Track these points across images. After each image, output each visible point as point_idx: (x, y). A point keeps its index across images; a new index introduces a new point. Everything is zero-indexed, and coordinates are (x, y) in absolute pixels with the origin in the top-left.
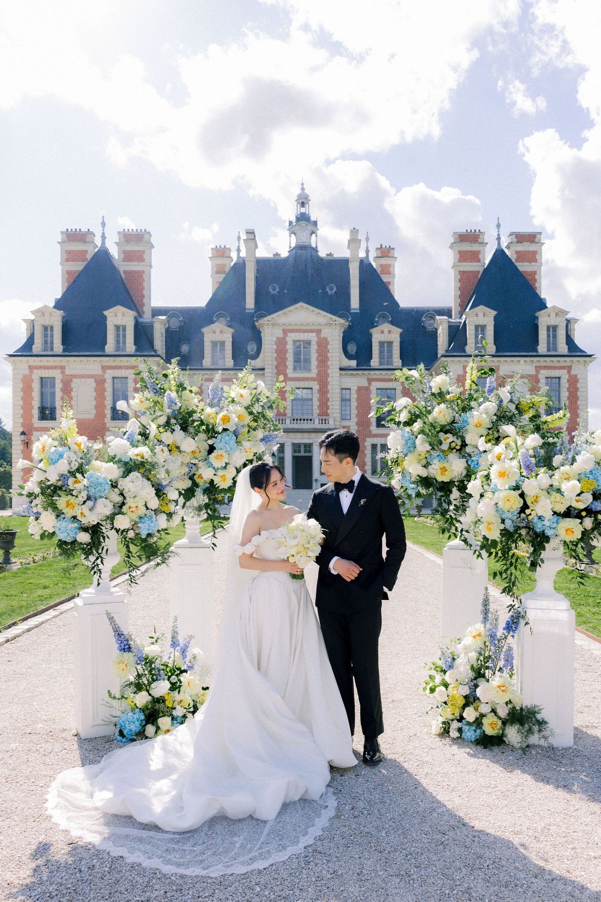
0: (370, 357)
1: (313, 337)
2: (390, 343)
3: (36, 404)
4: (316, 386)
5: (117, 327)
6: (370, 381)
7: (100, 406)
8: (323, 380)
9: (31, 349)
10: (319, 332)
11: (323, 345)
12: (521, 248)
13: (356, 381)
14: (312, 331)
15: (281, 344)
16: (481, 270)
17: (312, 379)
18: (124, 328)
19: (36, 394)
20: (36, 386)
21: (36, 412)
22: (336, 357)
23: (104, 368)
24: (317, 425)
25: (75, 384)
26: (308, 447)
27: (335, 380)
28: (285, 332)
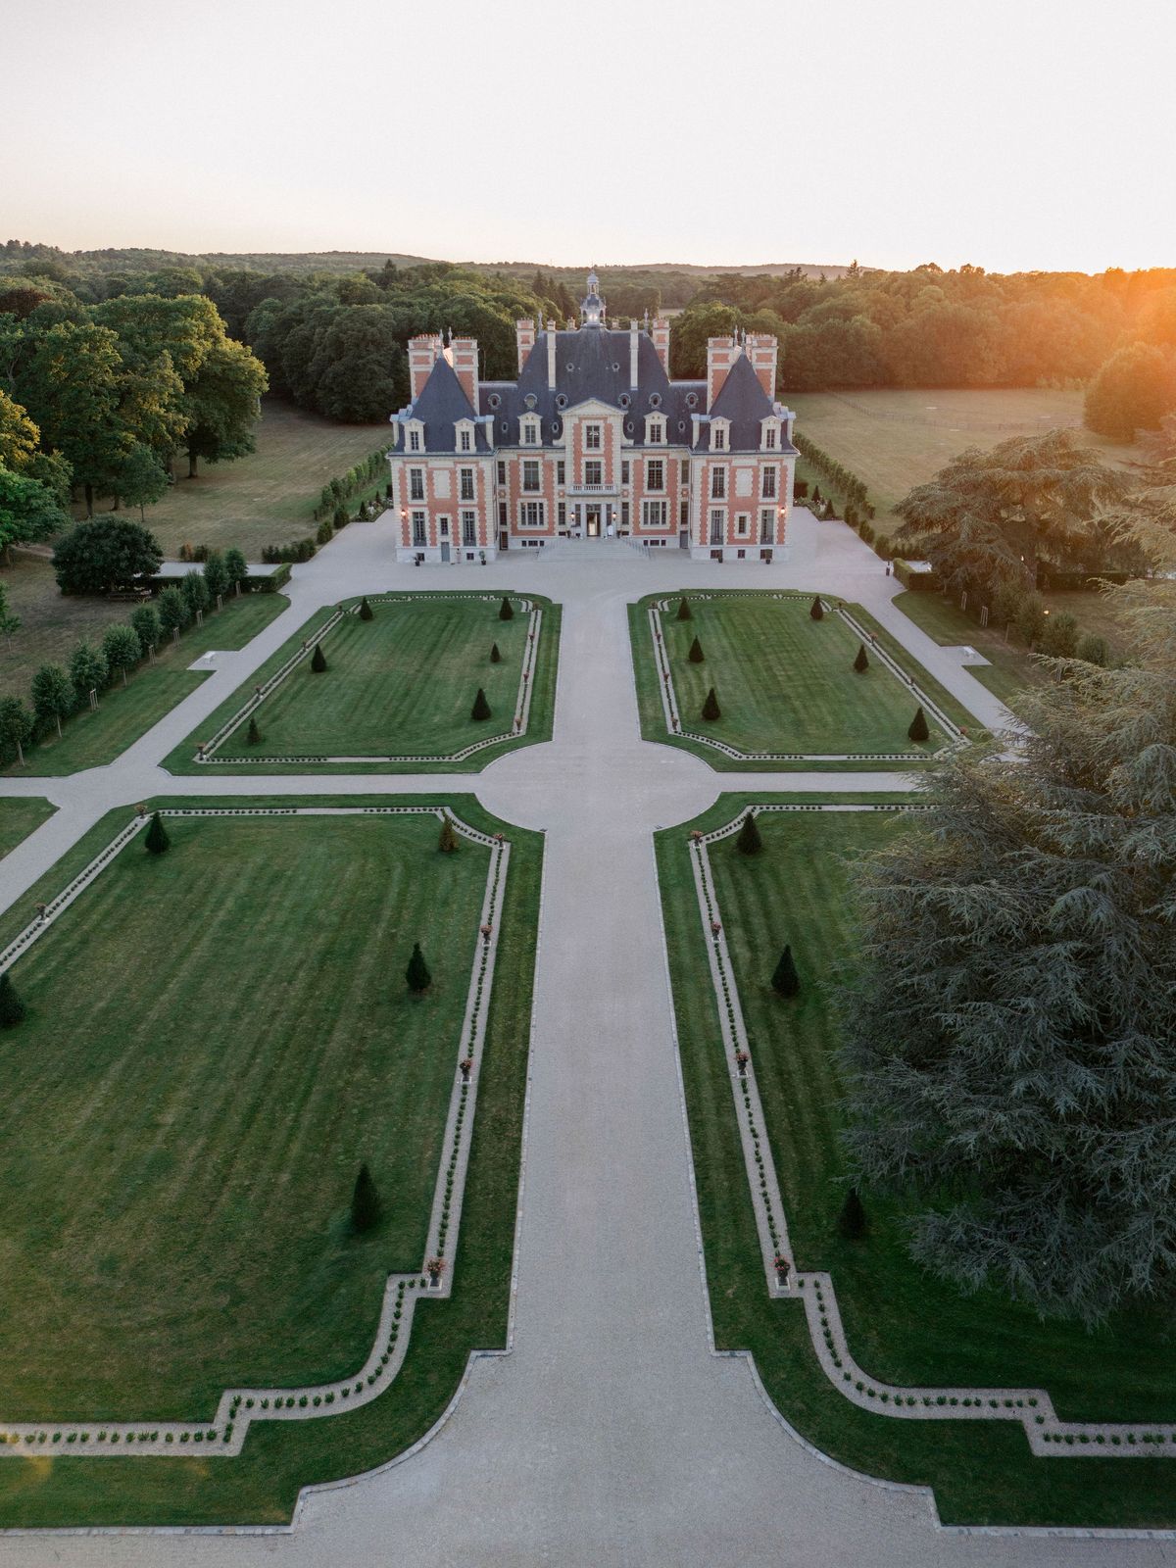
0: (644, 437)
1: (600, 423)
2: (659, 426)
3: (409, 488)
4: (603, 461)
5: (463, 433)
6: (643, 455)
7: (453, 490)
8: (608, 455)
9: (403, 450)
10: (605, 419)
11: (609, 429)
12: (760, 351)
13: (631, 457)
14: (600, 419)
15: (577, 428)
16: (729, 368)
17: (601, 455)
18: (468, 433)
19: (409, 481)
20: (408, 475)
21: (409, 494)
22: (619, 437)
23: (455, 463)
24: (604, 491)
25: (436, 474)
26: (598, 507)
27: (618, 458)
28: (581, 419)
